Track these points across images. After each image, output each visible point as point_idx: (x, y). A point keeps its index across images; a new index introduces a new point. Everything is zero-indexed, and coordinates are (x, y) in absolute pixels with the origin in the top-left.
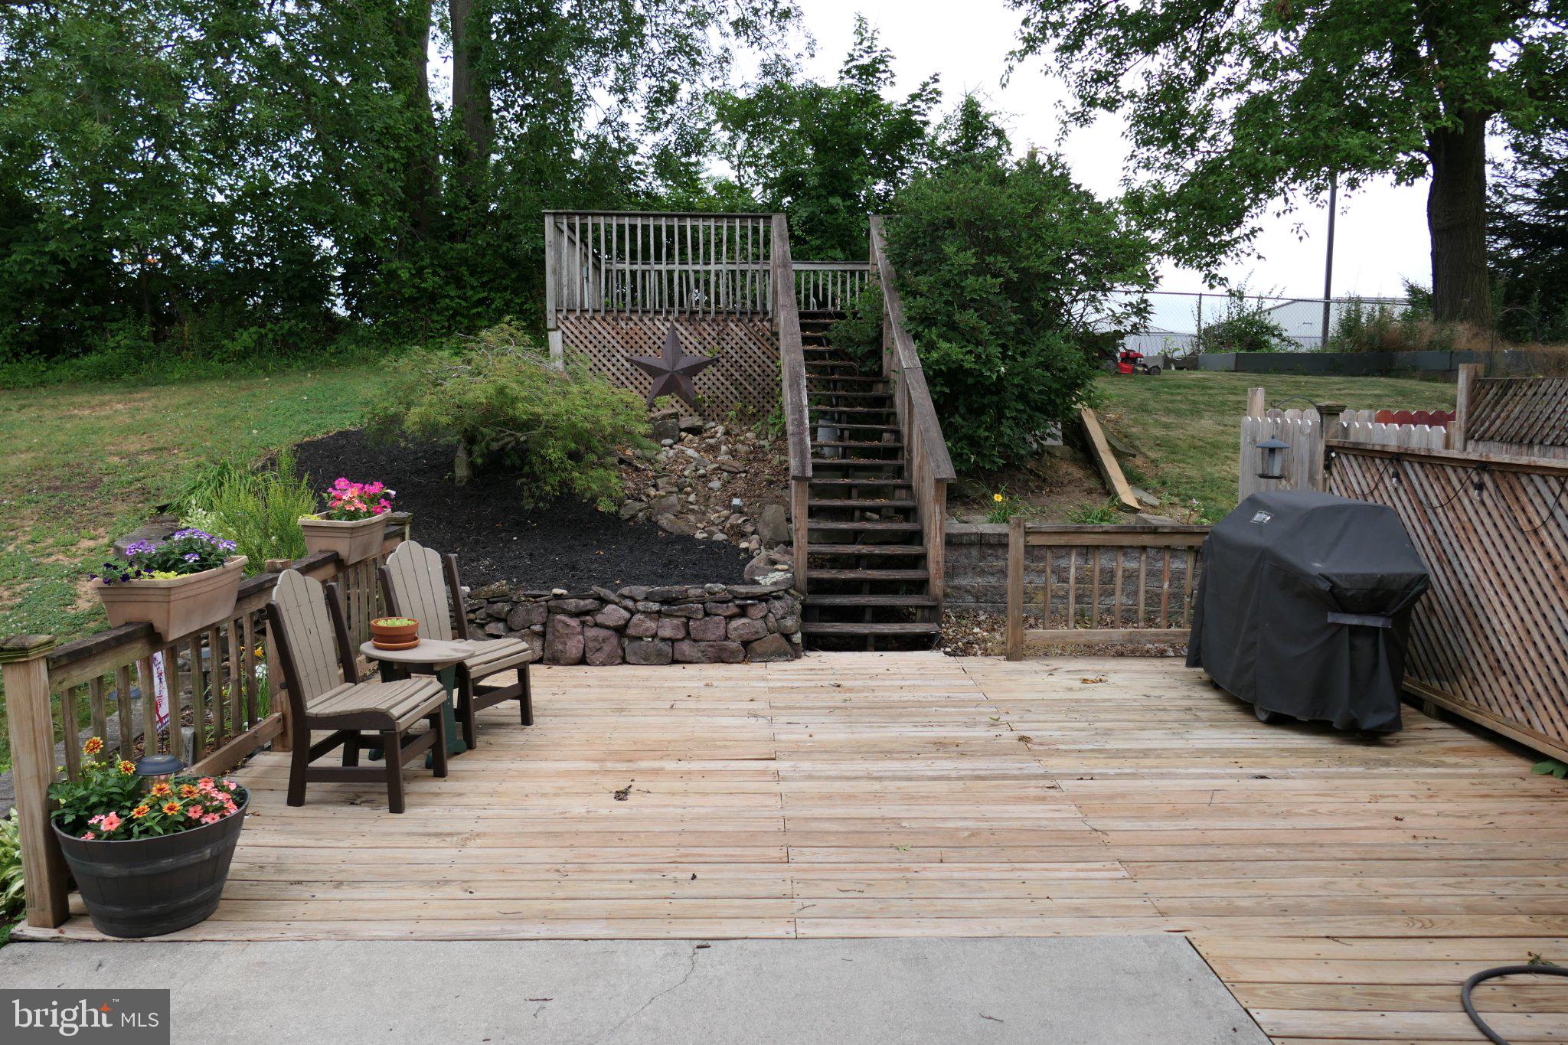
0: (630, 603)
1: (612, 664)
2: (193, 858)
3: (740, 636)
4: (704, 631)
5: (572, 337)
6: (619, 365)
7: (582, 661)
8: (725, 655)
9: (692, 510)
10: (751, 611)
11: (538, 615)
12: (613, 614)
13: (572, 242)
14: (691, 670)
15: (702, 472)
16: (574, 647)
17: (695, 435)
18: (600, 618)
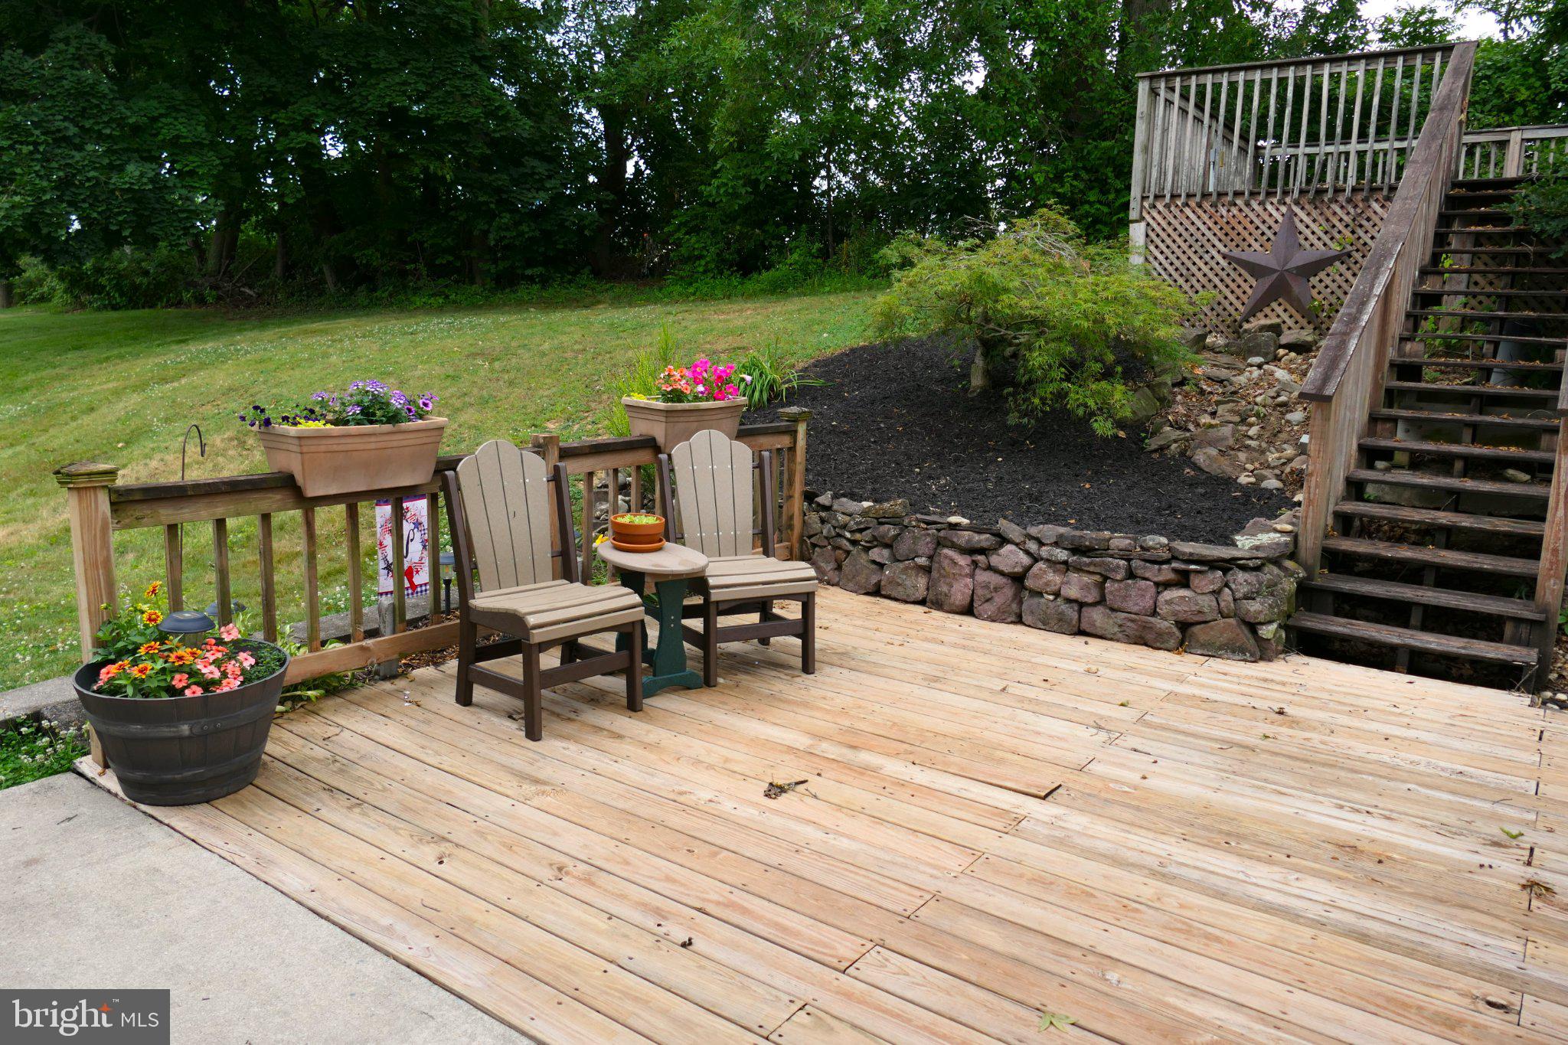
0: (1032, 546)
1: (1003, 621)
2: (166, 731)
3: (1175, 613)
4: (1125, 598)
5: (1158, 229)
6: (1213, 263)
7: (969, 611)
8: (1149, 637)
9: (1248, 447)
10: (1195, 581)
11: (925, 546)
12: (1010, 558)
13: (1184, 112)
14: (1096, 646)
15: (1283, 399)
16: (960, 592)
17: (1298, 353)
18: (994, 560)
